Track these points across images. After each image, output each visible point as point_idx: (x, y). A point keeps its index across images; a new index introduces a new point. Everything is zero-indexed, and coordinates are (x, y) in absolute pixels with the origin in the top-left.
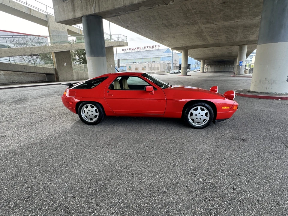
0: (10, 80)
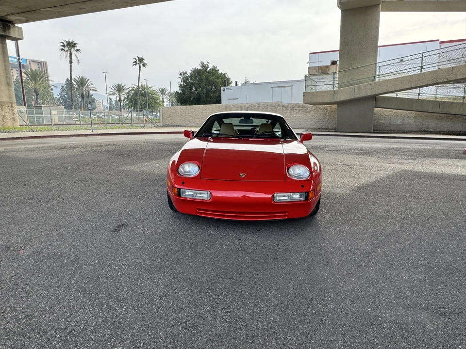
0: (421, 126)
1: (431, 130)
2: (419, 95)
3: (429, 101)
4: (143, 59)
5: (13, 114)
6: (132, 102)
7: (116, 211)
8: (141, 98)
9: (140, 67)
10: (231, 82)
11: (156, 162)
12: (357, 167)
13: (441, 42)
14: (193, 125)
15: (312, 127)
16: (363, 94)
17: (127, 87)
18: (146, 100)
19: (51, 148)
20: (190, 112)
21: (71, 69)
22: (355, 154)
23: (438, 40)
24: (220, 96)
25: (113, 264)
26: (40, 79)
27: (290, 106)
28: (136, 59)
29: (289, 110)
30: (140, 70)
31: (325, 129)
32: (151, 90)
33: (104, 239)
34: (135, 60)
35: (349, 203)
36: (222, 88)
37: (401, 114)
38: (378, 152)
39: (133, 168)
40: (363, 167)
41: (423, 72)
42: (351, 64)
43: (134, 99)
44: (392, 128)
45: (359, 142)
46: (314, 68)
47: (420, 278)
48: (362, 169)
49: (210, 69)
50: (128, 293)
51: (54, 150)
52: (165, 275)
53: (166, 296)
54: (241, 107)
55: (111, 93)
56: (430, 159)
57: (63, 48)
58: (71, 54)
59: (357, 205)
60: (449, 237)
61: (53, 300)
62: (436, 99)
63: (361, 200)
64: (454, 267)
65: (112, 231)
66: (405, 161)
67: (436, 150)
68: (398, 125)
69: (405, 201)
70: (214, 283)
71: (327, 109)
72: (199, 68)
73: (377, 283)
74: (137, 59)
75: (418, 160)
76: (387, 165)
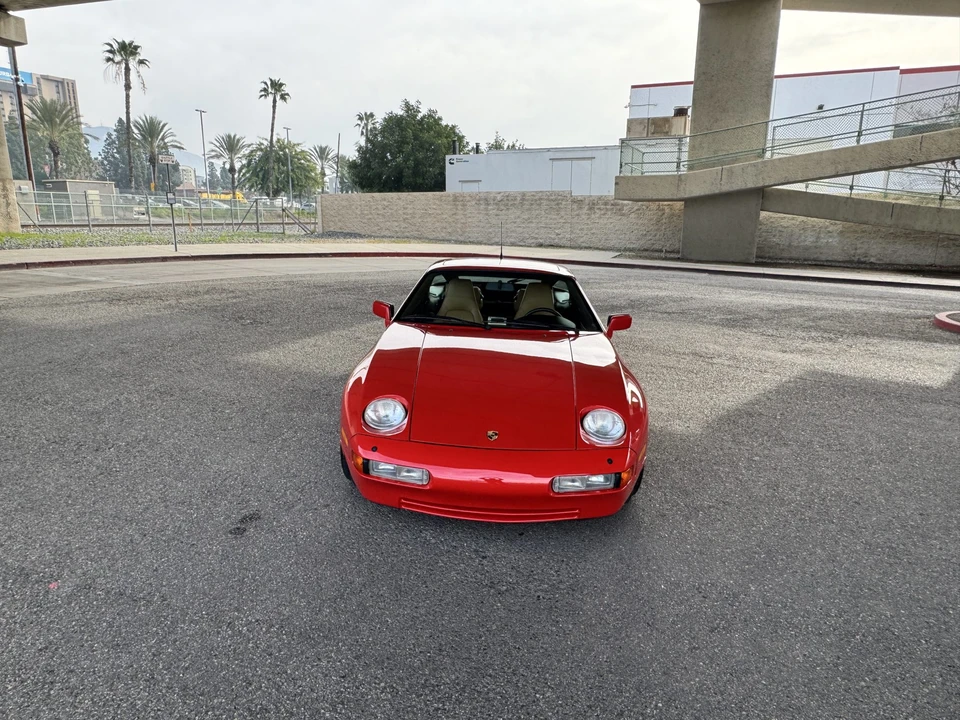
0: (853, 252)
1: (873, 260)
2: (851, 188)
3: (872, 202)
4: (281, 85)
5: (8, 204)
6: (257, 176)
7: (236, 479)
8: (276, 167)
9: (275, 101)
10: (467, 143)
11: (312, 341)
12: (719, 360)
13: (904, 72)
14: (387, 233)
15: (632, 246)
16: (738, 184)
17: (247, 141)
18: (288, 171)
19: (92, 298)
20: (380, 207)
21: (128, 102)
22: (715, 324)
23: (897, 68)
24: (442, 174)
25: (238, 618)
26: (62, 121)
27: (587, 202)
28: (266, 83)
29: (585, 211)
30: (274, 107)
31: (657, 251)
32: (298, 150)
33: (217, 553)
34: (264, 86)
35: (701, 461)
36: (448, 157)
37: (814, 226)
38: (761, 319)
39: (265, 356)
40: (731, 363)
41: (861, 143)
42: (717, 121)
43: (261, 169)
44: (794, 254)
45: (725, 290)
46: (640, 121)
47: (828, 660)
48: (729, 366)
49: (424, 116)
50: (270, 694)
51: (99, 304)
52: (339, 650)
53: (343, 704)
54: (486, 200)
55: (213, 154)
56: (865, 339)
57: (111, 56)
58: (127, 69)
59: (715, 467)
60: (889, 556)
61: (125, 712)
62: (885, 197)
63: (725, 455)
64: (894, 634)
65: (231, 533)
66: (816, 345)
67: (878, 314)
68: (807, 248)
69: (809, 458)
70: (435, 670)
71: (663, 210)
72: (400, 112)
73: (746, 672)
74: (269, 83)
75: (843, 343)
76: (780, 355)
